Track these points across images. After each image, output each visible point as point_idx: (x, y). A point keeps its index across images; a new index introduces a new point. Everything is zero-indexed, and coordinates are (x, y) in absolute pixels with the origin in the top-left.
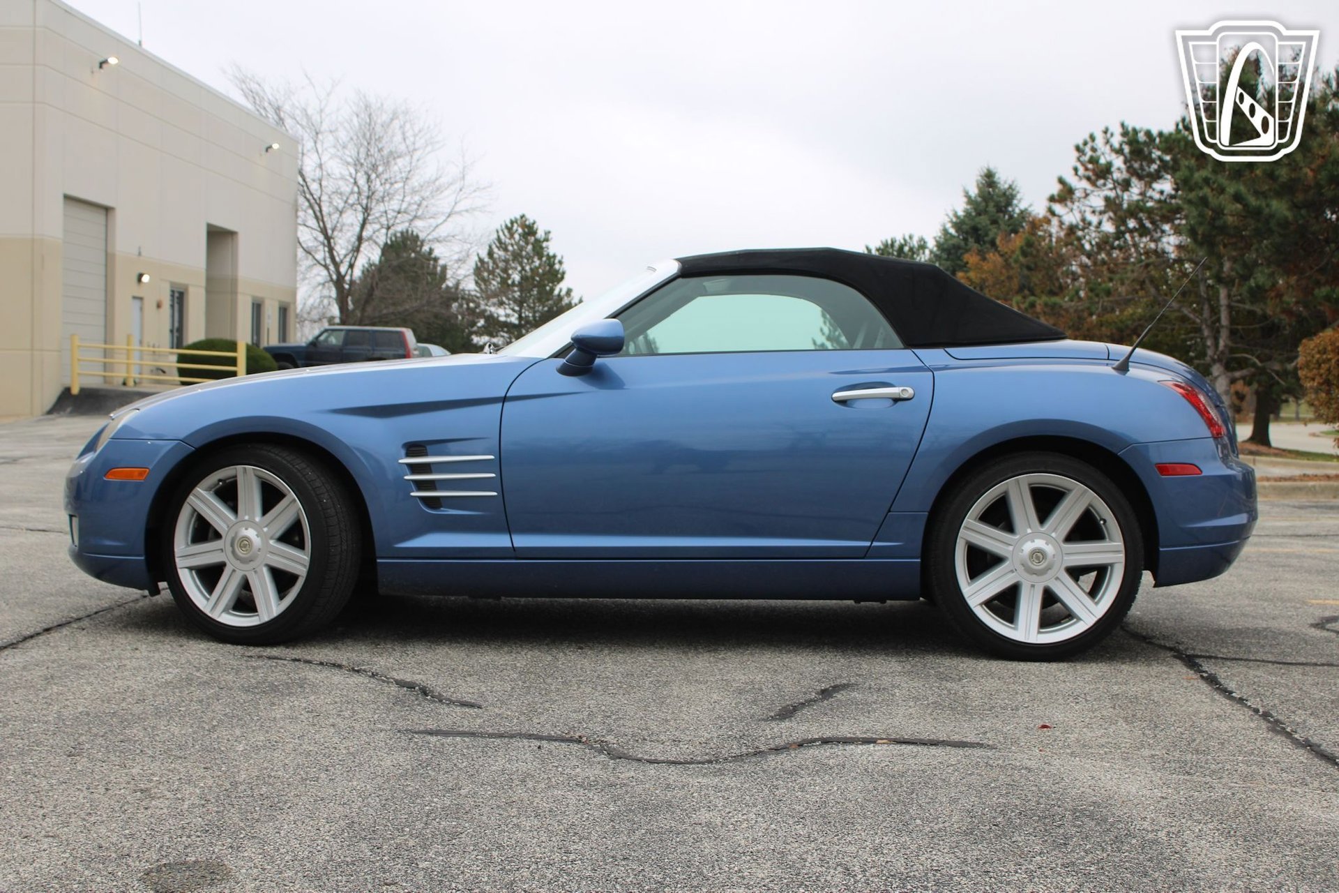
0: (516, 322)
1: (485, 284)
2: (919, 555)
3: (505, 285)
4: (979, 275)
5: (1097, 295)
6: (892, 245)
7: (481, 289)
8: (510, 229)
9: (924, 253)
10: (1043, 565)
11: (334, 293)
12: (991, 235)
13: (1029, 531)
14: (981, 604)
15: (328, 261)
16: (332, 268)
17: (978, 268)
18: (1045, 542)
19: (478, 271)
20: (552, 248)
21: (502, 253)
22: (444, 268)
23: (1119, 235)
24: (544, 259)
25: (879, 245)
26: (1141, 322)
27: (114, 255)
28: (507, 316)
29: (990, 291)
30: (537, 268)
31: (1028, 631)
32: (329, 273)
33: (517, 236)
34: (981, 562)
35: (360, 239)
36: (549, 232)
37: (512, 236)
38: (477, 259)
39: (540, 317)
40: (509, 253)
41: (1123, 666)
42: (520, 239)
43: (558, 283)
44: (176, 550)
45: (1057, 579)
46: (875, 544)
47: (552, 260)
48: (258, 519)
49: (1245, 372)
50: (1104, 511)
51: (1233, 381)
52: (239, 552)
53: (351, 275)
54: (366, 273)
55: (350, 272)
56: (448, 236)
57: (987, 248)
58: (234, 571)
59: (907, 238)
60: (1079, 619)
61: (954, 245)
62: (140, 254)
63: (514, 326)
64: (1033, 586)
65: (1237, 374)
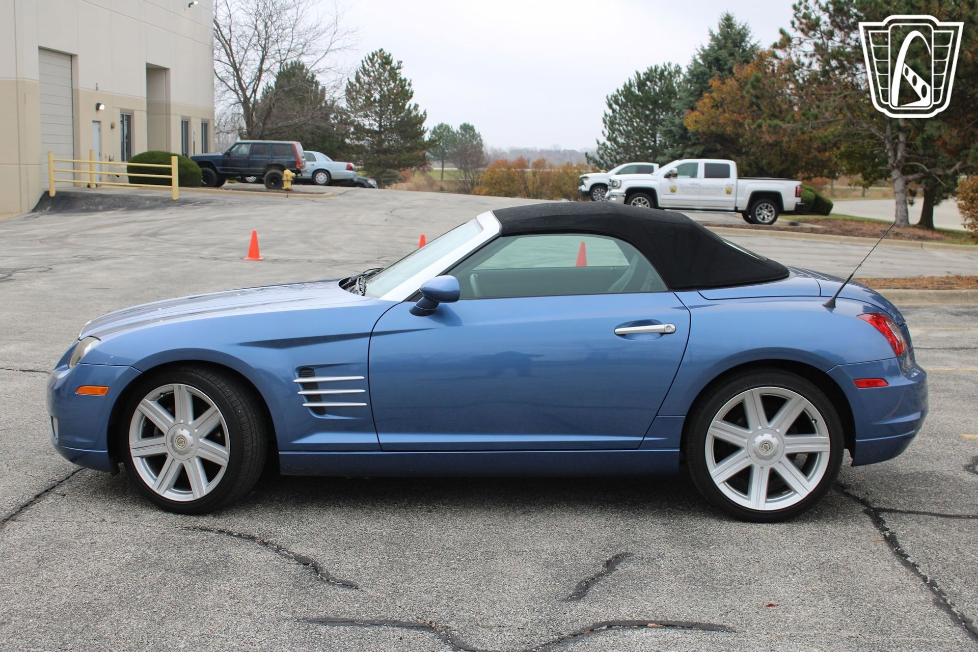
0: (378, 129)
1: (354, 102)
2: (679, 446)
3: (369, 103)
4: (720, 95)
5: (808, 119)
6: (656, 70)
7: (351, 105)
8: (371, 60)
9: (679, 76)
10: (770, 453)
11: (242, 111)
12: (729, 64)
13: (760, 428)
14: (724, 482)
15: (237, 88)
16: (240, 92)
17: (719, 90)
18: (771, 436)
19: (348, 92)
20: (403, 74)
21: (366, 79)
22: (324, 89)
23: (825, 73)
24: (397, 82)
25: (646, 70)
26: (840, 138)
27: (78, 90)
28: (371, 125)
29: (728, 107)
30: (392, 89)
31: (758, 500)
32: (238, 96)
33: (377, 65)
34: (724, 450)
35: (261, 70)
36: (401, 62)
37: (373, 65)
38: (347, 81)
39: (395, 125)
40: (371, 78)
41: (827, 526)
42: (379, 67)
43: (408, 100)
44: (130, 444)
45: (780, 462)
46: (646, 439)
47: (404, 82)
48: (190, 423)
49: (916, 176)
50: (815, 414)
51: (907, 183)
52: (176, 446)
53: (255, 98)
54: (265, 95)
55: (253, 95)
56: (326, 68)
57: (726, 75)
58: (173, 460)
59: (667, 65)
60: (796, 492)
61: (701, 72)
62: (97, 89)
63: (376, 132)
64: (762, 468)
65: (910, 177)
